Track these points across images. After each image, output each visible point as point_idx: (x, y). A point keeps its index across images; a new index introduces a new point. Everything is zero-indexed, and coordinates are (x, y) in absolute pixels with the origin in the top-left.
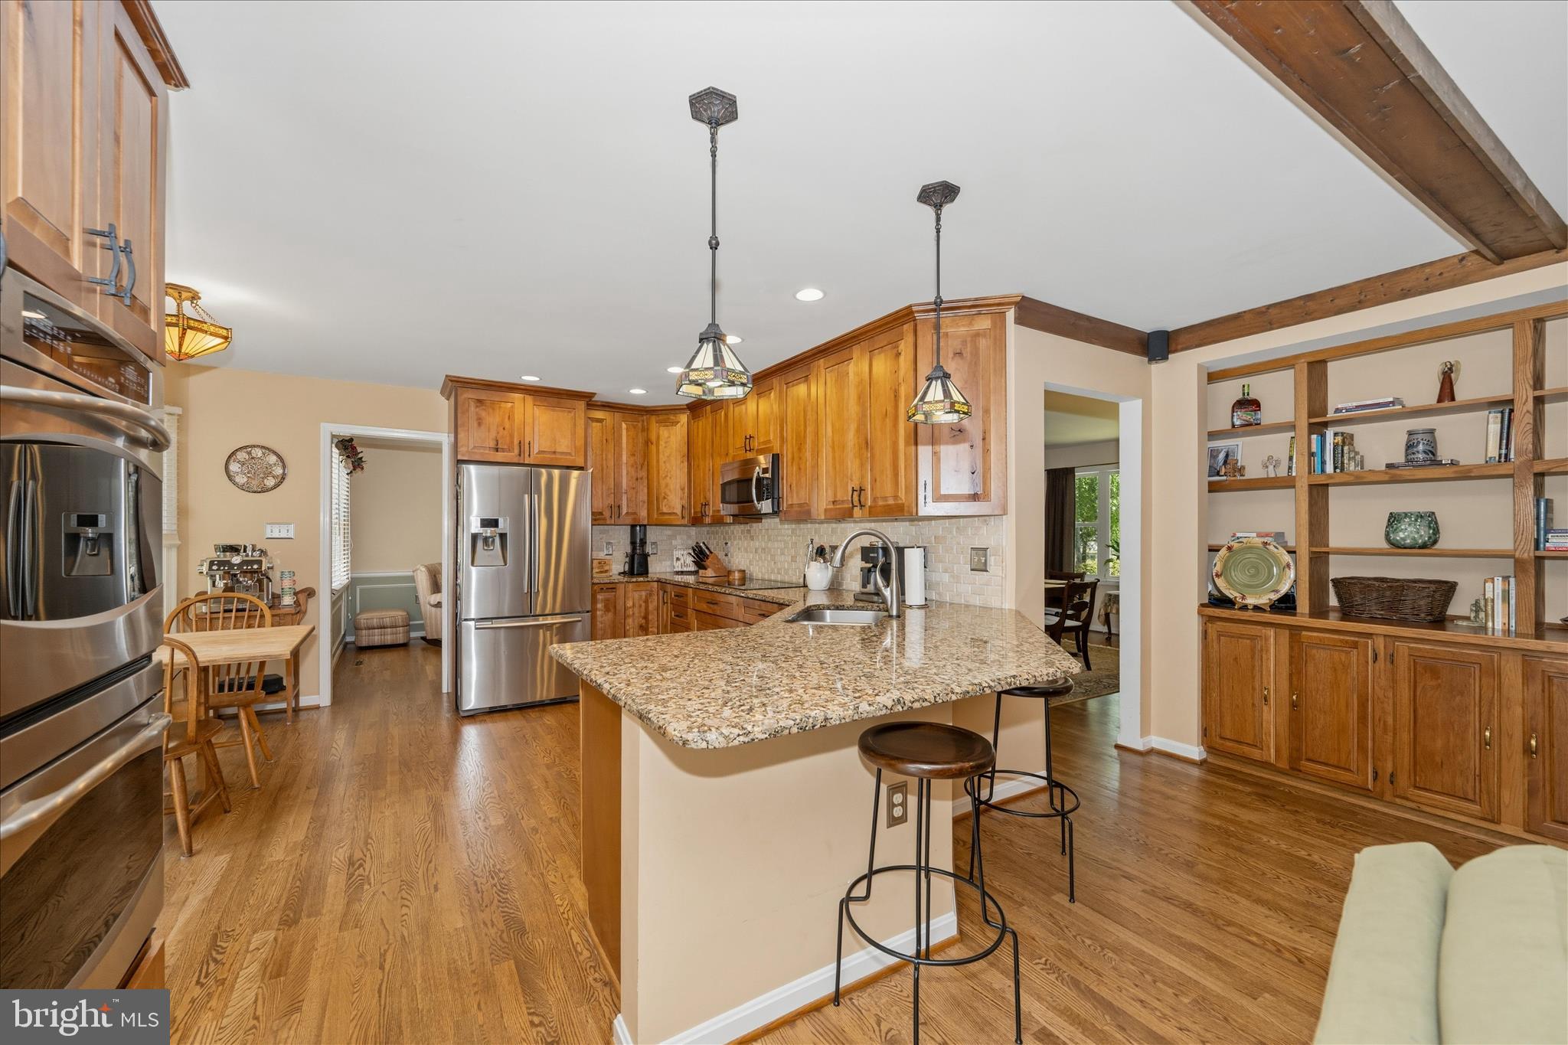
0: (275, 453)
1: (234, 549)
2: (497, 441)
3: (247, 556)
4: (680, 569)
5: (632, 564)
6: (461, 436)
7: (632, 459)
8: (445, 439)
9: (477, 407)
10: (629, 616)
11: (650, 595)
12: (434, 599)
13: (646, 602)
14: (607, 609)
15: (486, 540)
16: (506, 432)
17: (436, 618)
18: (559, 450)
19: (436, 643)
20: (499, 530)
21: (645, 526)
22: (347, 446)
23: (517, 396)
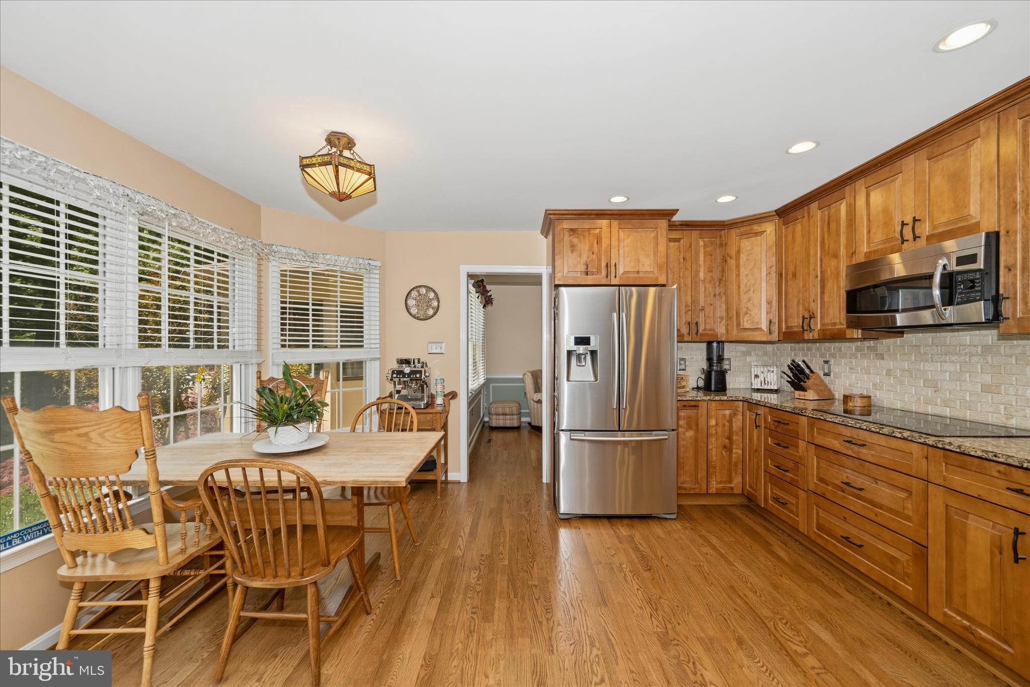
0: (434, 291)
1: (407, 362)
2: (587, 265)
3: (415, 367)
4: (759, 387)
5: (708, 380)
6: (558, 262)
7: (709, 274)
8: (544, 270)
9: (570, 236)
10: (712, 435)
11: (735, 414)
12: (536, 397)
13: (730, 421)
14: (689, 427)
15: (579, 356)
16: (594, 256)
17: (537, 410)
18: (642, 269)
19: (538, 429)
20: (590, 348)
21: (723, 342)
22: (480, 284)
23: (604, 223)
